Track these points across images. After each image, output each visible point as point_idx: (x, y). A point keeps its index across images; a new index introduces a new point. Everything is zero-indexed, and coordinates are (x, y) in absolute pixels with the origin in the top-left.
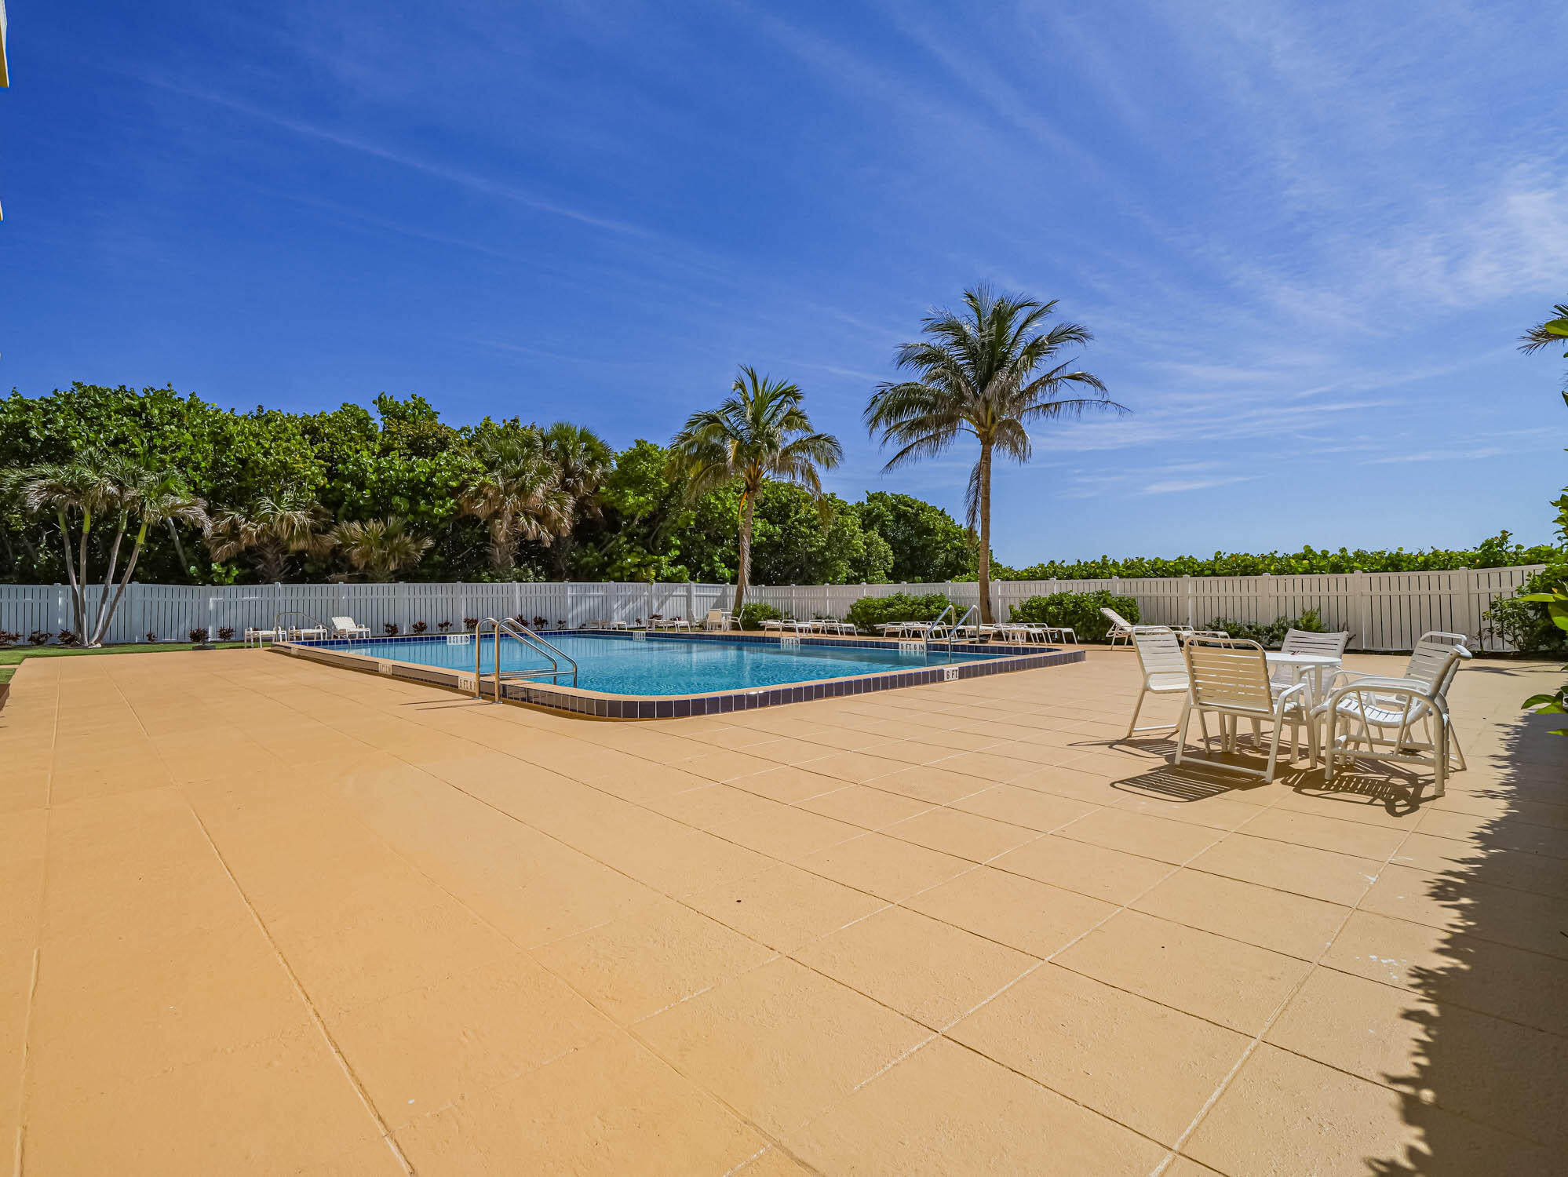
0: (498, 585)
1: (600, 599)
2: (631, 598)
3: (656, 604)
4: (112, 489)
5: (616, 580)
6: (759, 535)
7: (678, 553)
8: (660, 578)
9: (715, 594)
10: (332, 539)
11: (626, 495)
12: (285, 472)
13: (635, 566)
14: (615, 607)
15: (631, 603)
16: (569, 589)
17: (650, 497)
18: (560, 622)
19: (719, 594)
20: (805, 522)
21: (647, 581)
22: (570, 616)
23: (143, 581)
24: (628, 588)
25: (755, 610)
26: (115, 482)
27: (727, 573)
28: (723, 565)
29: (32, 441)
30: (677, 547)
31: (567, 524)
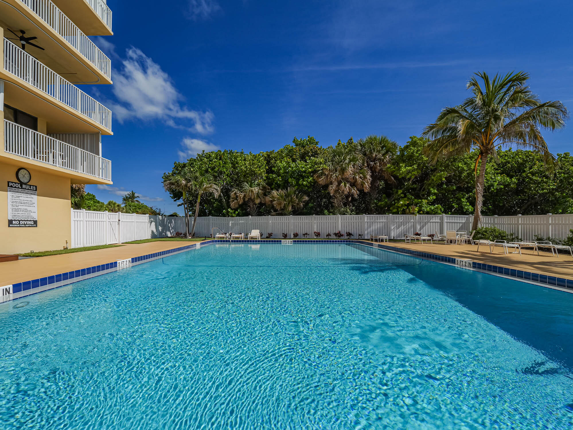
0: (332, 216)
1: (384, 224)
2: (402, 223)
3: (418, 227)
5: (393, 213)
6: (498, 185)
7: (434, 197)
8: (422, 212)
9: (461, 221)
10: (268, 199)
11: (400, 167)
13: (405, 205)
14: (392, 228)
15: (402, 226)
16: (366, 218)
17: (415, 166)
18: (359, 235)
19: (464, 221)
20: (538, 173)
21: (413, 214)
22: (366, 232)
23: (213, 215)
24: (401, 218)
25: (486, 232)
27: (470, 208)
28: (468, 204)
30: (435, 194)
31: (367, 186)
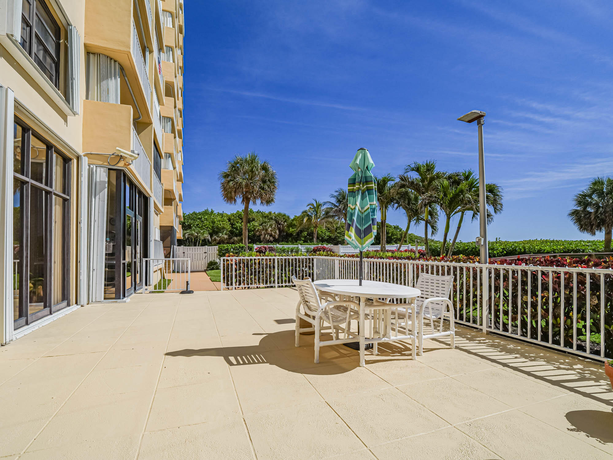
4: (196, 234)
11: (290, 229)
12: (223, 228)
26: (197, 233)
29: (186, 225)
31: (277, 236)
